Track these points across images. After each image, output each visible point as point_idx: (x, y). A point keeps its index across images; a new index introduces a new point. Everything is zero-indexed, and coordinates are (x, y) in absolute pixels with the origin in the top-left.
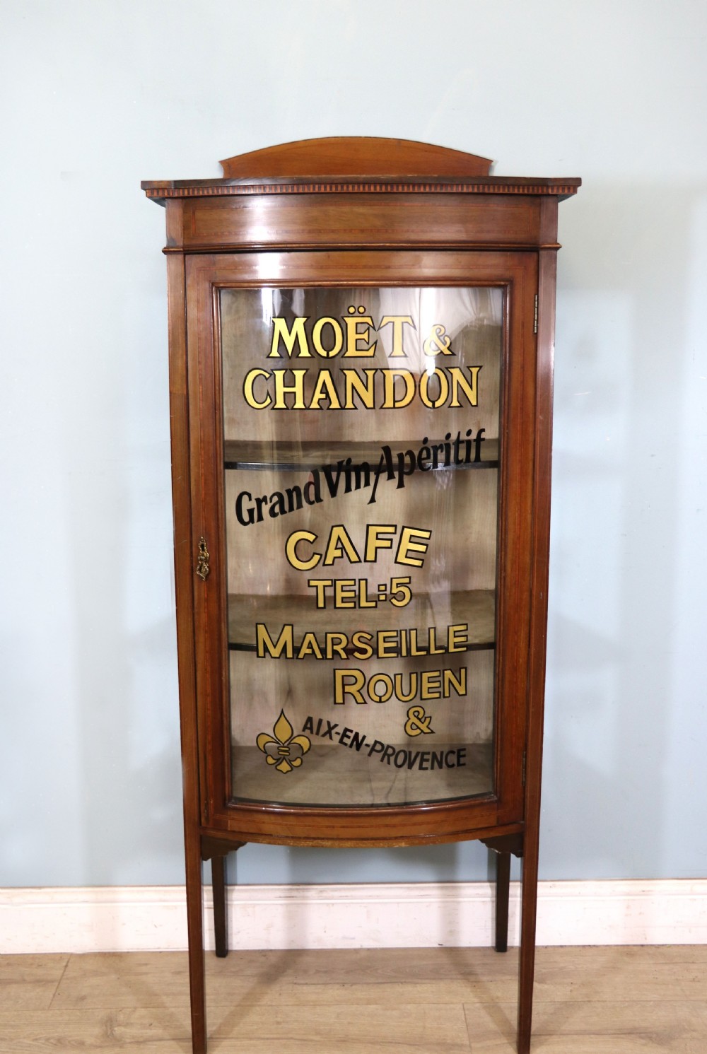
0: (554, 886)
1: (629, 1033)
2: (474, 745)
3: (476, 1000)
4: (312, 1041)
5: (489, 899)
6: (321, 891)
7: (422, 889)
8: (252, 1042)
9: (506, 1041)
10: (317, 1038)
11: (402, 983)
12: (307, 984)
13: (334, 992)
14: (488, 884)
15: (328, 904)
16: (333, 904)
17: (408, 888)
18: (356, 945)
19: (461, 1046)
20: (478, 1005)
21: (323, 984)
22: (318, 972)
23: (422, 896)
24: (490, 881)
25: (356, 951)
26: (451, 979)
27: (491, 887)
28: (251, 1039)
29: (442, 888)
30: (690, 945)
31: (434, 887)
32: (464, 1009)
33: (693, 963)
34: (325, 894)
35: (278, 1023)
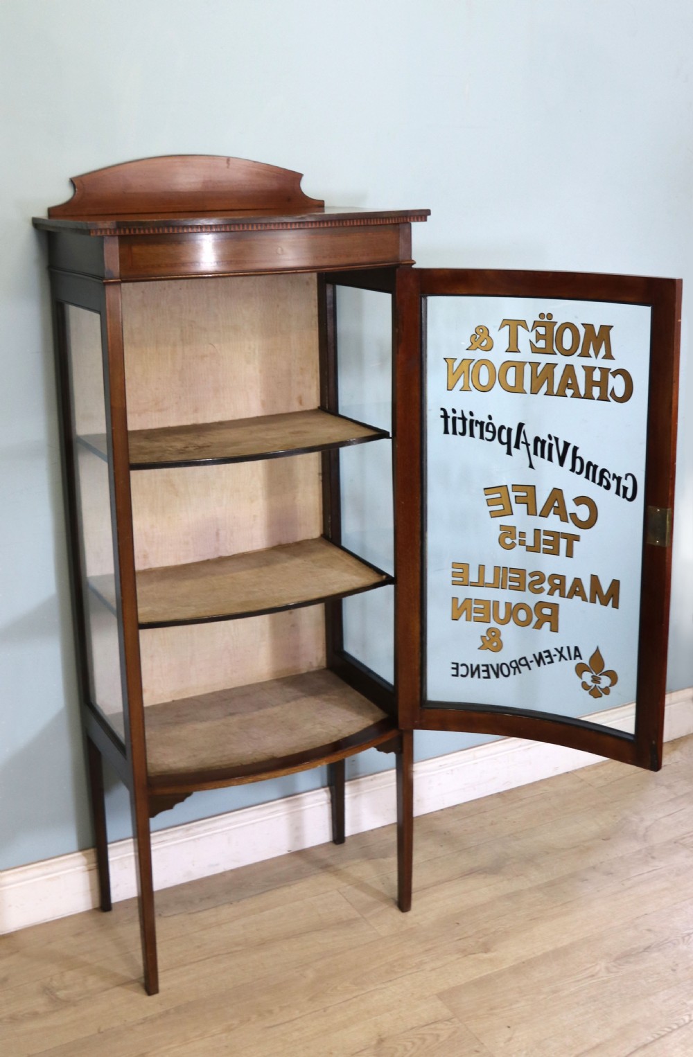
0: (375, 778)
1: (471, 873)
2: (308, 673)
3: (345, 884)
4: (236, 951)
5: (324, 802)
6: (188, 830)
7: (271, 807)
8: (187, 967)
9: (387, 906)
10: (240, 948)
11: (278, 888)
12: (199, 911)
13: (226, 912)
14: (322, 790)
15: (194, 840)
16: (198, 839)
17: (259, 809)
18: (220, 870)
19: (356, 920)
20: (348, 887)
21: (213, 907)
22: (201, 900)
23: (272, 813)
24: (323, 787)
25: (222, 874)
26: (315, 874)
27: (326, 791)
28: (185, 965)
29: (288, 802)
30: (475, 800)
31: (280, 803)
32: (340, 893)
33: (485, 812)
34: (191, 832)
35: (199, 947)
